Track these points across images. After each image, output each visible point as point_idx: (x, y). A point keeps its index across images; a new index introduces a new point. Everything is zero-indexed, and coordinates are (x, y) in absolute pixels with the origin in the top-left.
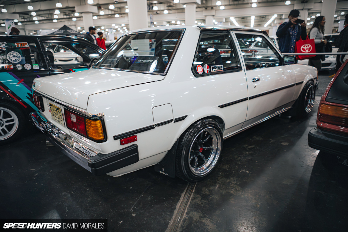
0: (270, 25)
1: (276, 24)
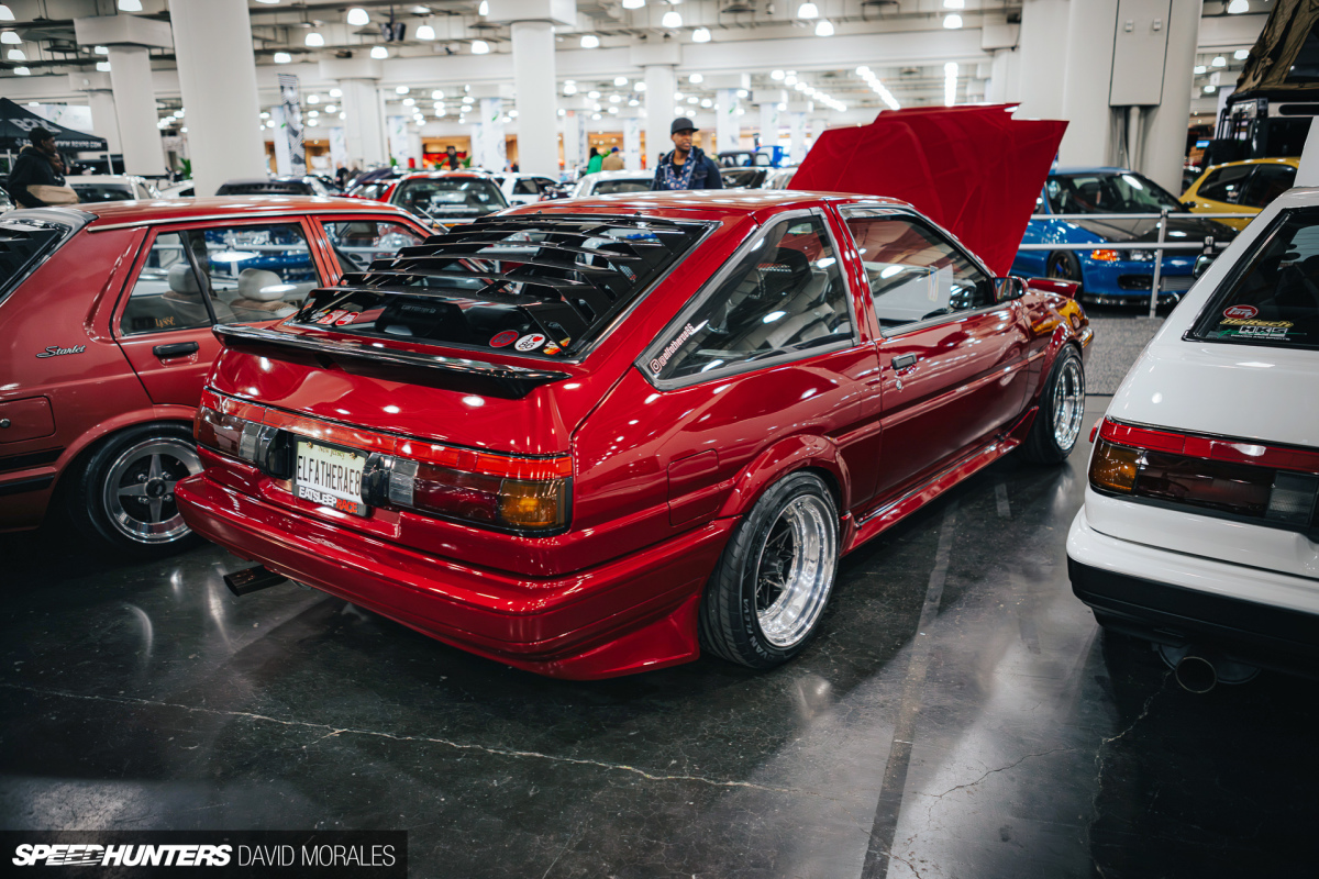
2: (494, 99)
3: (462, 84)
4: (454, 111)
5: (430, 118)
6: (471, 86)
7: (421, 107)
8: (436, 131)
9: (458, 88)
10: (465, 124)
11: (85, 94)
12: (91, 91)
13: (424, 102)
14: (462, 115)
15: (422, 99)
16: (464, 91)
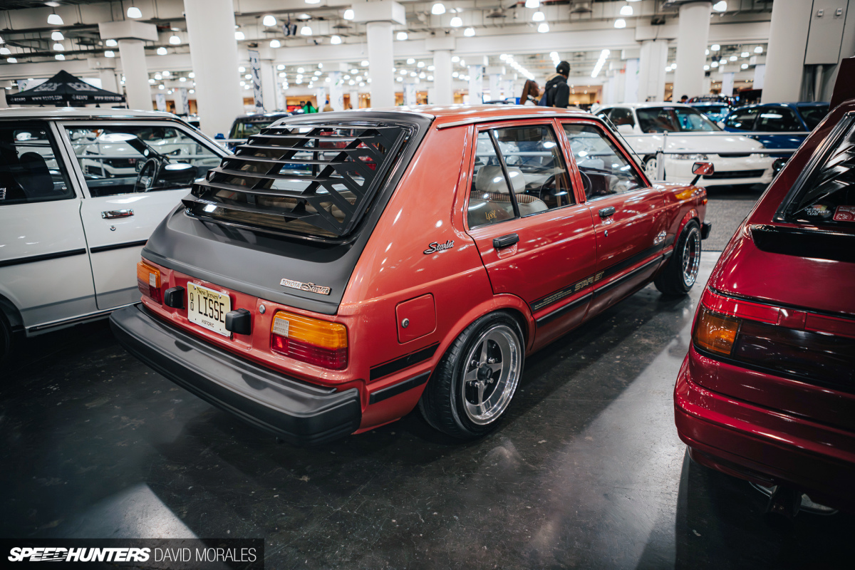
0: (603, 73)
1: (613, 70)
2: (337, 72)
3: (316, 63)
4: (307, 81)
5: (292, 85)
6: (323, 64)
7: (288, 78)
8: (294, 92)
9: (312, 65)
10: (312, 88)
11: (97, 71)
12: (101, 69)
13: (291, 75)
14: (311, 83)
15: (292, 73)
16: (317, 68)
